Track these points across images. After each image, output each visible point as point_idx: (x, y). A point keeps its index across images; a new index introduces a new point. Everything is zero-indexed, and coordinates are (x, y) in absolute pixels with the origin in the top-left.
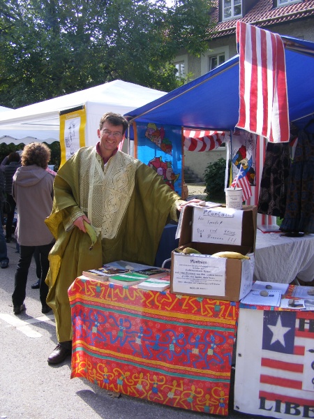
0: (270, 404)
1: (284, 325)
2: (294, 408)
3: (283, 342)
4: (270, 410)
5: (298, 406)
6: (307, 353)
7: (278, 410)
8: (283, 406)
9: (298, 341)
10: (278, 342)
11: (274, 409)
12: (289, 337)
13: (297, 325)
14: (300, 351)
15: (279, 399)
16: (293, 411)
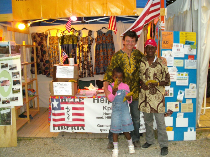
0: (56, 128)
1: (56, 101)
2: (64, 127)
3: (57, 107)
4: (56, 130)
5: (65, 126)
6: (65, 109)
7: (59, 129)
8: (60, 128)
9: (62, 106)
10: (55, 107)
11: (58, 129)
12: (59, 105)
13: (61, 101)
14: (63, 109)
15: (58, 126)
16: (64, 128)
